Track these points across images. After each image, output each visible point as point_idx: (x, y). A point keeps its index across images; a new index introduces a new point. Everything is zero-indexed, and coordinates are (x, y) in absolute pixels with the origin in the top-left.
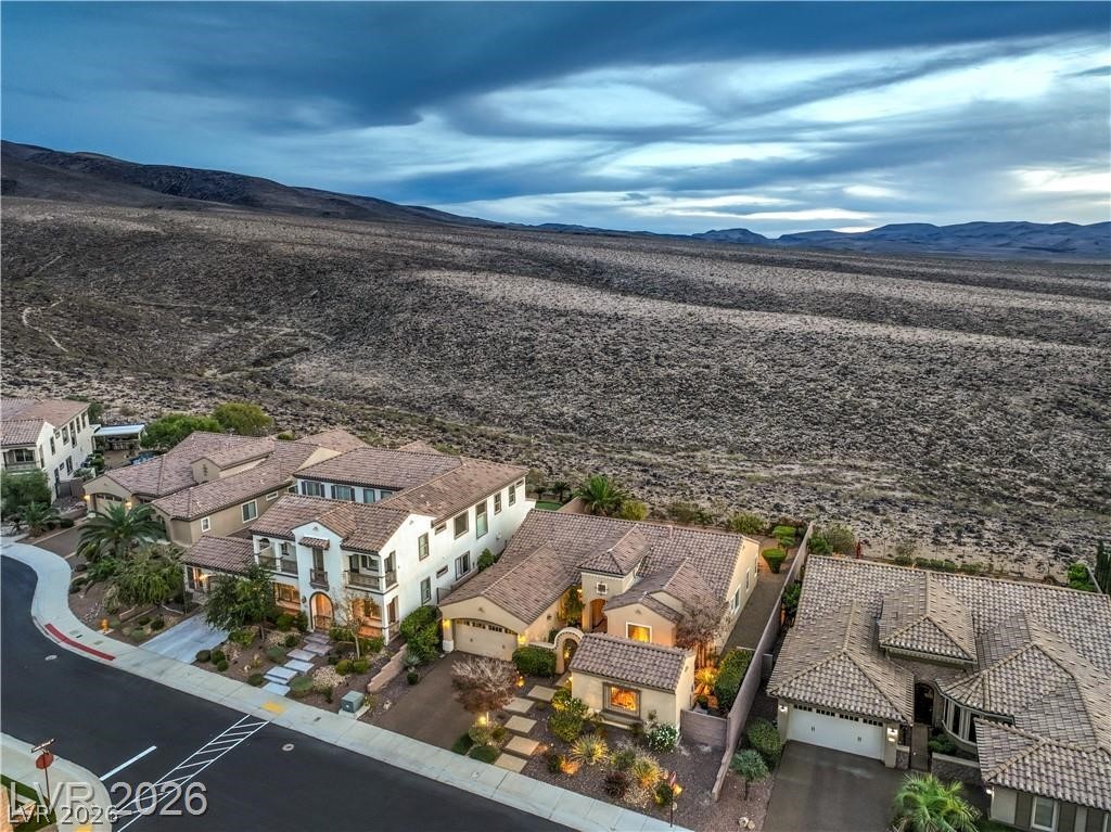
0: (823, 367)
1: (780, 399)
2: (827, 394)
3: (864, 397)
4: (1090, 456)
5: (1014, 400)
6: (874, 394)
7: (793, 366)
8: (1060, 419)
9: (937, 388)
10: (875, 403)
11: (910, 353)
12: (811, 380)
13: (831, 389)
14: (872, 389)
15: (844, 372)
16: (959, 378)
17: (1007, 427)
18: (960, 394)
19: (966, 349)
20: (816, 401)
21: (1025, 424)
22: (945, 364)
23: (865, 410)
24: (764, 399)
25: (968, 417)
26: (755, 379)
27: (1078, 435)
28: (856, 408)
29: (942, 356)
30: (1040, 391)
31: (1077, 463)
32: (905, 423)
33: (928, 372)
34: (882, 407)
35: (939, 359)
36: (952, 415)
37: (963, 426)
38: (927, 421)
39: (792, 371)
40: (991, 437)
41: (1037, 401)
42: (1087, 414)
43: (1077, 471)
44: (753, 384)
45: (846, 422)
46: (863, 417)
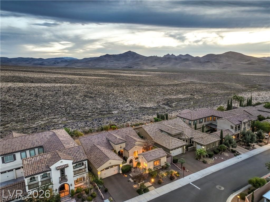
0: (30, 95)
1: (23, 105)
2: (35, 102)
3: (45, 101)
4: (95, 105)
5: (77, 97)
6: (47, 100)
7: (21, 96)
8: (86, 99)
9: (60, 96)
10: (49, 102)
11: (49, 89)
12: (29, 99)
13: (36, 101)
14: (46, 99)
15: (36, 96)
16: (63, 93)
17: (78, 102)
18: (66, 97)
19: (60, 87)
20: (34, 104)
21: (81, 101)
22: (58, 91)
23: (47, 104)
24: (18, 106)
25: (70, 102)
26: (12, 101)
27: (91, 102)
28: (45, 104)
29: (56, 89)
30: (80, 94)
31: (94, 107)
32: (58, 106)
33: (56, 93)
34: (51, 103)
35: (56, 90)
36: (67, 102)
37: (70, 104)
38: (62, 104)
39: (22, 97)
40: (77, 105)
41: (81, 96)
42: (90, 97)
43: (94, 108)
44: (12, 103)
45: (44, 108)
46: (48, 106)
